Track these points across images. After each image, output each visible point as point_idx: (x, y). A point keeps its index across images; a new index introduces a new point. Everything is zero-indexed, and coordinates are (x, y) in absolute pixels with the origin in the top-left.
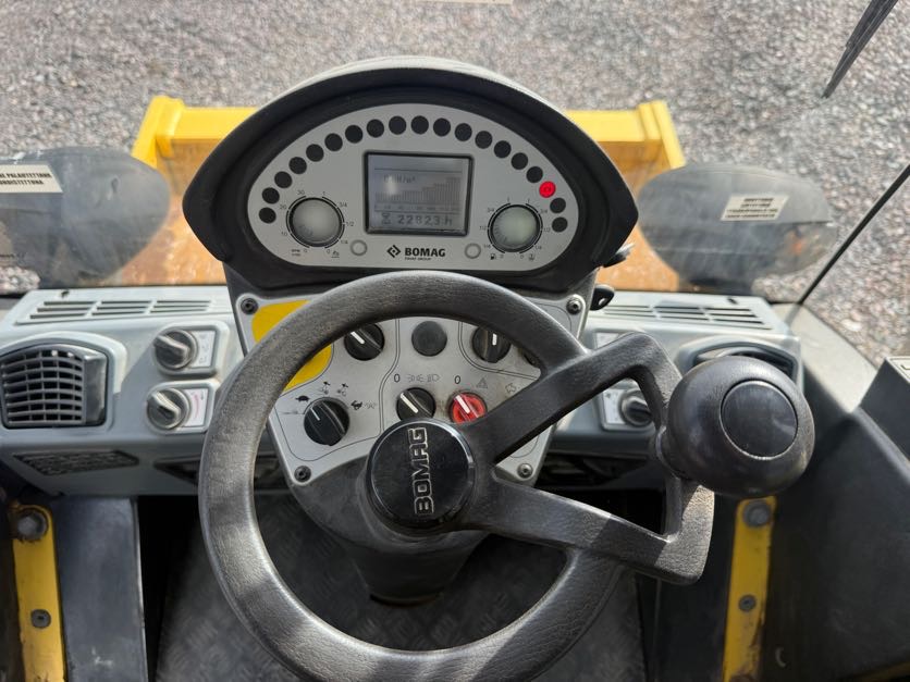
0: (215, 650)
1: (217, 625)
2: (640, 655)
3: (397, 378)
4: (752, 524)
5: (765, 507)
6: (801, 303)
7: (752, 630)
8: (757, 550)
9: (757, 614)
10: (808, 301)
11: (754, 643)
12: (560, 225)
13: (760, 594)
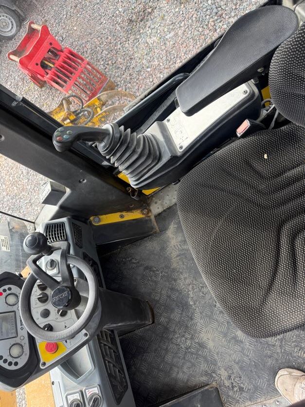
0: (185, 370)
1: (178, 373)
2: (145, 239)
3: (57, 319)
4: (100, 221)
5: (94, 219)
6: (34, 223)
7: (128, 213)
8: (107, 218)
9: (124, 213)
10: (33, 221)
11: (132, 212)
12: (10, 289)
13: (119, 214)
